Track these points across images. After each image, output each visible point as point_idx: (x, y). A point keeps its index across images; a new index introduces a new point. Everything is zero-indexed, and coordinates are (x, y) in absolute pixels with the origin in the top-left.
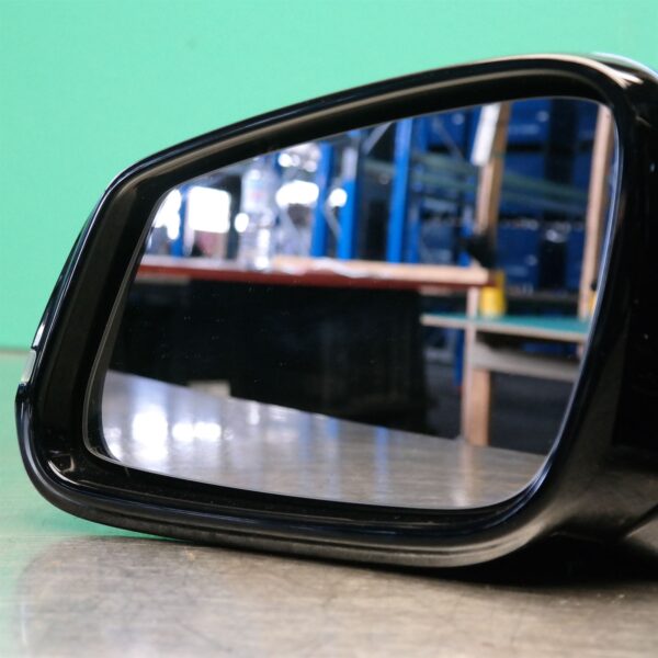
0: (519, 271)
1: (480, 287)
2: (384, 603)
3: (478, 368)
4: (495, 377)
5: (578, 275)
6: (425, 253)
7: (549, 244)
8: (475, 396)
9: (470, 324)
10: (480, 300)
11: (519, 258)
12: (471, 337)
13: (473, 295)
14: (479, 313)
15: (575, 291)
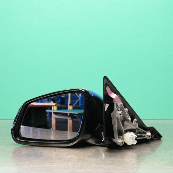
0: (58, 102)
1: (54, 106)
2: (62, 151)
3: (54, 118)
4: (56, 119)
5: (68, 102)
6: (45, 102)
7: (62, 98)
8: (53, 122)
9: (52, 111)
10: (54, 108)
11: (58, 100)
12: (52, 113)
13: (53, 107)
14: (54, 109)
15: (67, 105)
